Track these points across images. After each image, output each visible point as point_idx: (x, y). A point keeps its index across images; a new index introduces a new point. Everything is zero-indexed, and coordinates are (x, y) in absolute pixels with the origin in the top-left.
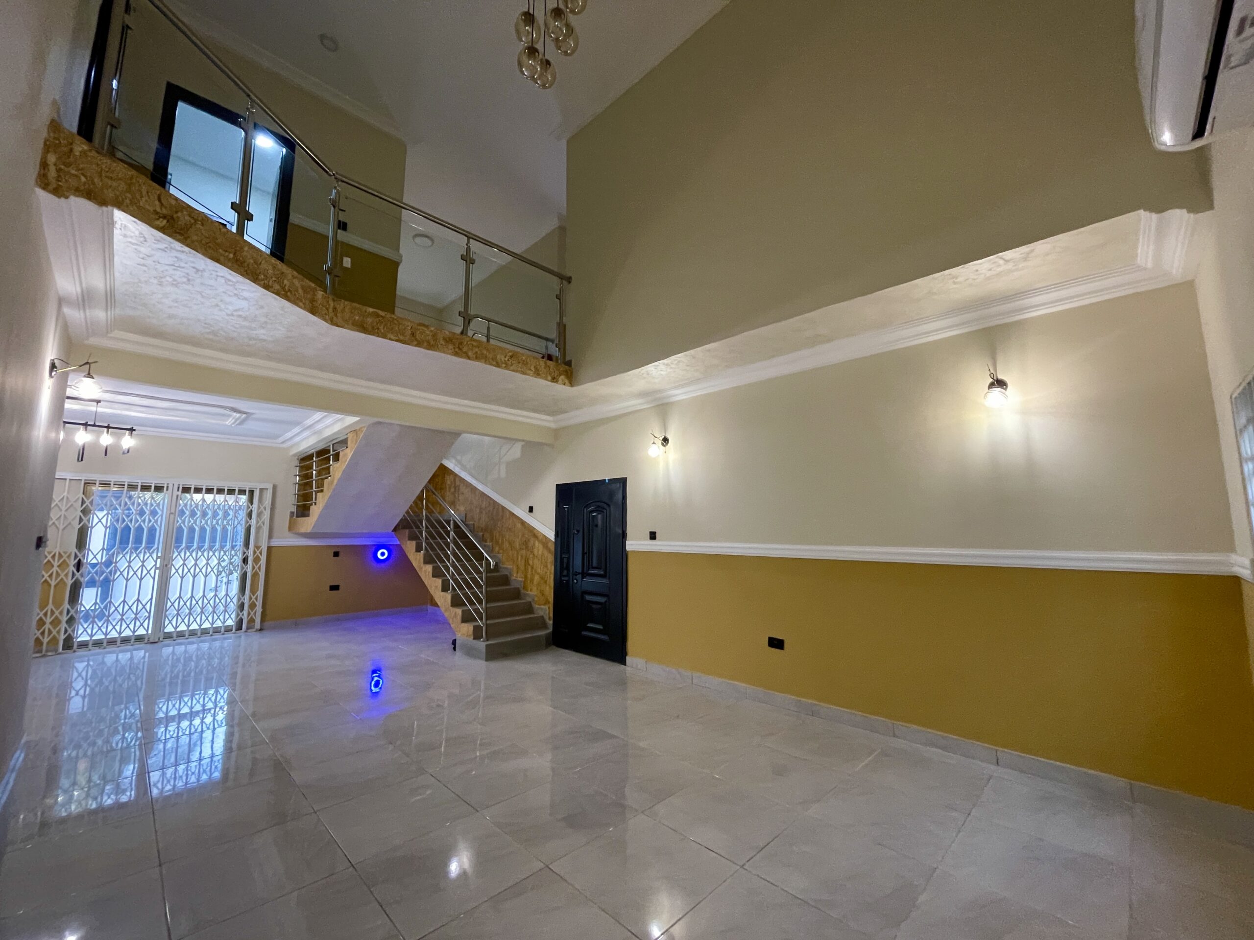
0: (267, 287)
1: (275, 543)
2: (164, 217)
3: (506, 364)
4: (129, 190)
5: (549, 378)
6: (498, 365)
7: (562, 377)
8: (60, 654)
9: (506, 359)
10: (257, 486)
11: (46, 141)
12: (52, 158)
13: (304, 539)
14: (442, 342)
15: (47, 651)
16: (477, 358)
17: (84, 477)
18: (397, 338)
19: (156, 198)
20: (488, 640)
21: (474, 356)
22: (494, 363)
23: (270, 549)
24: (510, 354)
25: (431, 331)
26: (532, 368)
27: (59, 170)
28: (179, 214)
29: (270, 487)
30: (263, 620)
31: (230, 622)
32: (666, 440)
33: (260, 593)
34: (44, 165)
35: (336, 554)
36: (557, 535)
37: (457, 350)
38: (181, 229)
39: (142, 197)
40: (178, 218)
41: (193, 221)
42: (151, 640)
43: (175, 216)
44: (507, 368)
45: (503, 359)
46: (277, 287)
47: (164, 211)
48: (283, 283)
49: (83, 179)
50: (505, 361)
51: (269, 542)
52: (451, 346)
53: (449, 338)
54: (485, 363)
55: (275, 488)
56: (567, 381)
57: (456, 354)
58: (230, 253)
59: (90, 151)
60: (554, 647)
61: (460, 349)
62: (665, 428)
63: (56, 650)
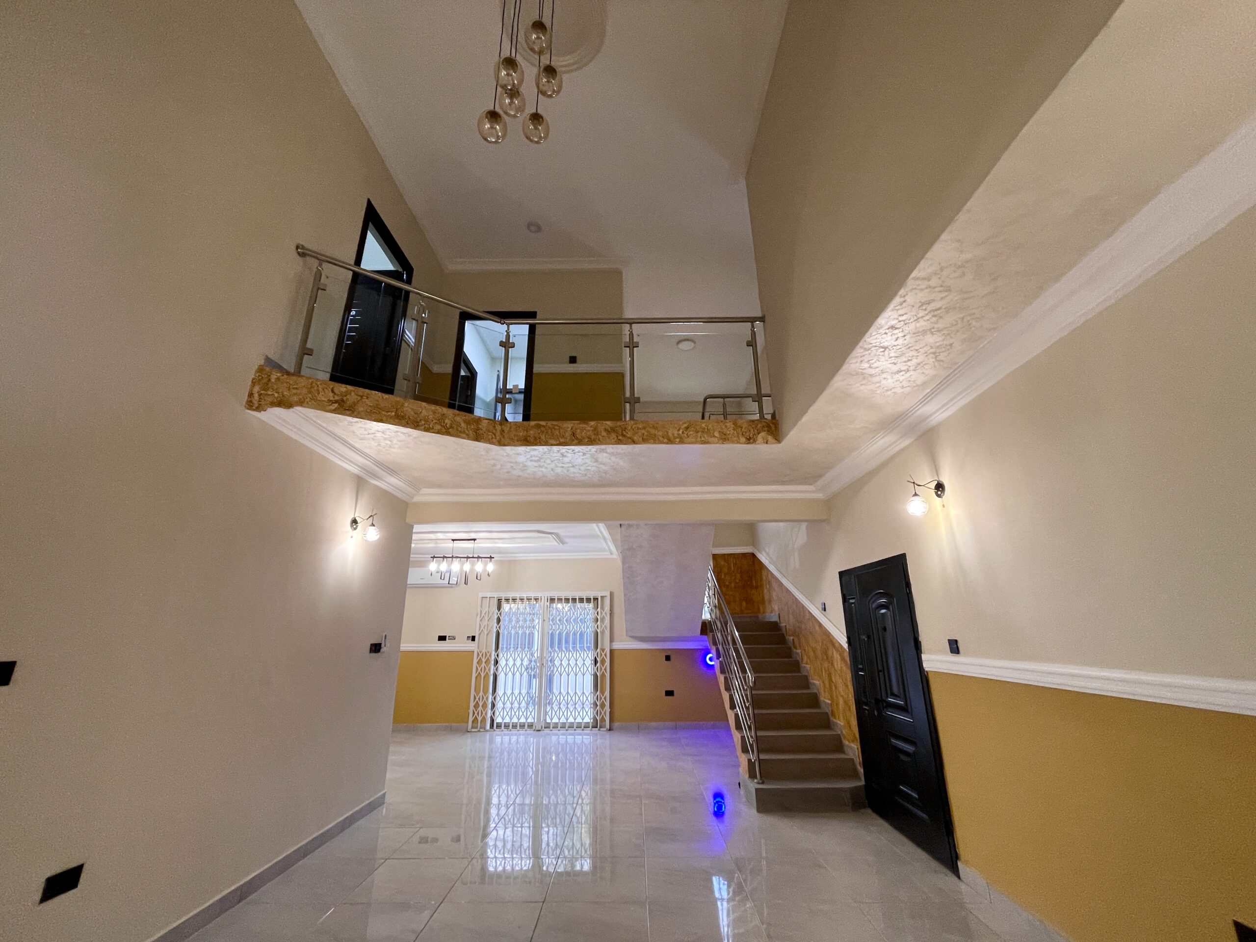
0: (427, 430)
1: (617, 646)
2: (336, 402)
3: (681, 438)
4: (310, 392)
5: (743, 439)
6: (670, 441)
7: (763, 434)
8: (487, 731)
9: (680, 432)
10: (599, 594)
11: (253, 379)
12: (256, 389)
13: (638, 643)
14: (604, 434)
15: (481, 728)
16: (644, 441)
17: (496, 595)
18: (558, 442)
19: (330, 390)
20: (763, 783)
21: (641, 439)
22: (665, 440)
23: (612, 651)
24: (686, 425)
25: (591, 427)
26: (716, 434)
27: (260, 395)
28: (348, 397)
29: (608, 594)
30: (611, 720)
31: (587, 720)
32: (940, 487)
33: (607, 693)
34: (251, 395)
35: (668, 658)
36: (849, 642)
37: (620, 438)
38: (350, 407)
39: (319, 393)
40: (347, 399)
41: (359, 398)
42: (537, 729)
43: (345, 398)
44: (682, 442)
45: (676, 435)
46: (438, 427)
47: (337, 398)
48: (444, 423)
49: (276, 395)
50: (678, 434)
51: (611, 645)
52: (613, 435)
53: (611, 428)
54: (655, 443)
55: (612, 594)
56: (770, 438)
57: (619, 442)
58: (392, 412)
59: (283, 375)
60: (869, 811)
61: (623, 436)
62: (936, 470)
63: (485, 728)
